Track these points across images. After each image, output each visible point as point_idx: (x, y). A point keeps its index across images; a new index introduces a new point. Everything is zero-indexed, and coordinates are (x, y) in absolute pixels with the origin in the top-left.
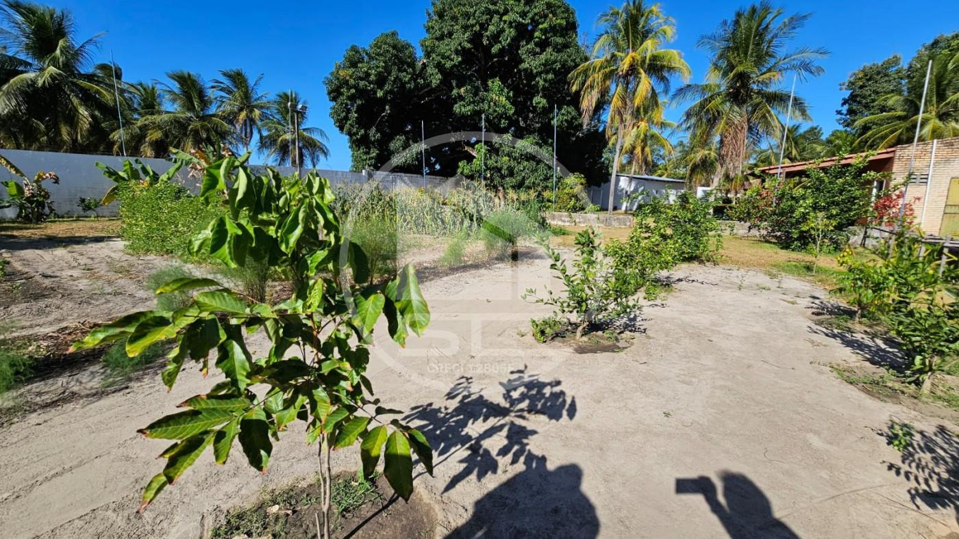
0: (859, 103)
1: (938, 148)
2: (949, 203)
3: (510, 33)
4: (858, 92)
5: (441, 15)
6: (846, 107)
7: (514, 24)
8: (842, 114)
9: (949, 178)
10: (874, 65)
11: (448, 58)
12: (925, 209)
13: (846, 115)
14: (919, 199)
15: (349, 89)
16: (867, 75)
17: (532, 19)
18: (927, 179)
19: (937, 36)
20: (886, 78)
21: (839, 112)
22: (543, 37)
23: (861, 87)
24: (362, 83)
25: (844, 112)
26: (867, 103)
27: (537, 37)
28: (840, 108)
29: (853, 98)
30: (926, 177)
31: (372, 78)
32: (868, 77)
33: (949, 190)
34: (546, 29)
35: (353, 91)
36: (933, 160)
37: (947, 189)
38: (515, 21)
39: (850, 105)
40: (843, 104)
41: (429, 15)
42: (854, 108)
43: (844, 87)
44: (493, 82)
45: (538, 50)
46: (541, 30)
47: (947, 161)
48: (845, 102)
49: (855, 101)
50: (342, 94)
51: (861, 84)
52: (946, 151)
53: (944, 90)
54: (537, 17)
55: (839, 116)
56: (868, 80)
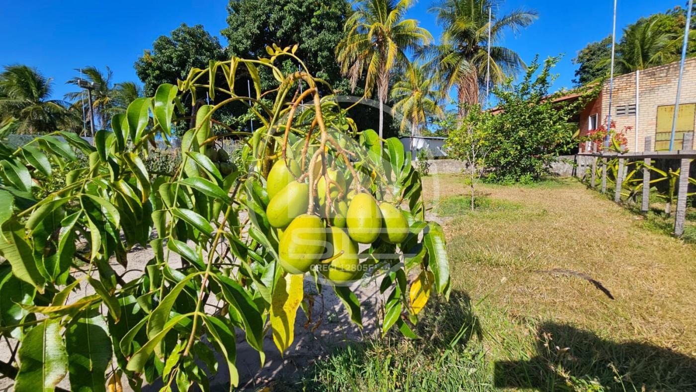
0: (588, 72)
1: (642, 79)
2: (658, 131)
3: (290, 20)
4: (586, 64)
5: (237, 10)
6: (578, 77)
7: (292, 12)
8: (576, 82)
9: (656, 106)
10: (595, 43)
11: (240, 42)
12: (637, 138)
13: (579, 82)
14: (630, 128)
15: (154, 70)
16: (591, 51)
17: (308, 7)
18: (635, 109)
19: (639, 19)
20: (606, 53)
21: (574, 81)
22: (319, 22)
23: (588, 60)
24: (165, 66)
25: (578, 80)
26: (593, 72)
27: (313, 23)
28: (574, 78)
29: (583, 70)
30: (634, 107)
31: (175, 60)
32: (592, 53)
33: (657, 118)
34: (320, 15)
35: (157, 72)
36: (638, 90)
37: (655, 117)
38: (293, 10)
39: (580, 74)
40: (576, 75)
41: (229, 10)
42: (585, 76)
43: (575, 62)
44: (286, 63)
45: (315, 32)
46: (316, 16)
47: (652, 90)
48: (577, 73)
49: (585, 72)
50: (149, 75)
51: (588, 58)
52: (649, 81)
53: (647, 52)
54: (312, 6)
55: (574, 84)
56: (593, 55)
